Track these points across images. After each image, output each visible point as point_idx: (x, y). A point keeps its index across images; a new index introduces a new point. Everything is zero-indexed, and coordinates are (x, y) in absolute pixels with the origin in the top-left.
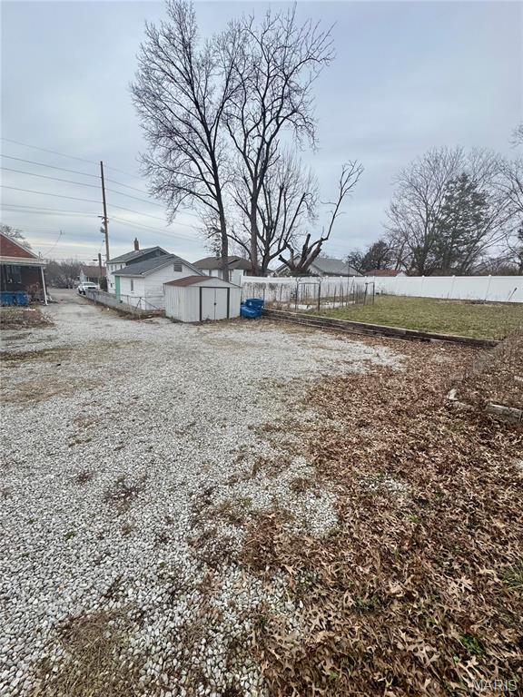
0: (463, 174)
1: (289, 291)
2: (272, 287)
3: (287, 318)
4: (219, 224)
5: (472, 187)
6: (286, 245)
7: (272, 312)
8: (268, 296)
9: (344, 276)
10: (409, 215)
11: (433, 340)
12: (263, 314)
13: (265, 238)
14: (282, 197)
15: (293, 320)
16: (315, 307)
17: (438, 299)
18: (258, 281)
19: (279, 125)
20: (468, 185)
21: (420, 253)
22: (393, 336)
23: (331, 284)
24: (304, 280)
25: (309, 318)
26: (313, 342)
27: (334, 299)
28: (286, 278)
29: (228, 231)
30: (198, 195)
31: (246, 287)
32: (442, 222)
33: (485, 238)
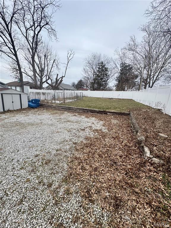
0: (102, 62)
1: (52, 96)
2: (44, 94)
3: (51, 107)
4: (17, 67)
5: (104, 66)
6: (49, 78)
7: (45, 104)
8: (42, 98)
9: (72, 90)
10: (89, 72)
11: (108, 113)
12: (40, 105)
13: (40, 75)
14: (46, 60)
15: (54, 108)
16: (63, 102)
17: (101, 98)
18: (37, 91)
19: (41, 28)
20: (103, 65)
21: (93, 84)
22: (94, 112)
23: (68, 93)
24: (57, 91)
25: (61, 107)
26: (64, 119)
27: (70, 98)
28: (50, 90)
29: (22, 70)
30: (4, 52)
31: (31, 94)
32: (98, 75)
33: (108, 80)
